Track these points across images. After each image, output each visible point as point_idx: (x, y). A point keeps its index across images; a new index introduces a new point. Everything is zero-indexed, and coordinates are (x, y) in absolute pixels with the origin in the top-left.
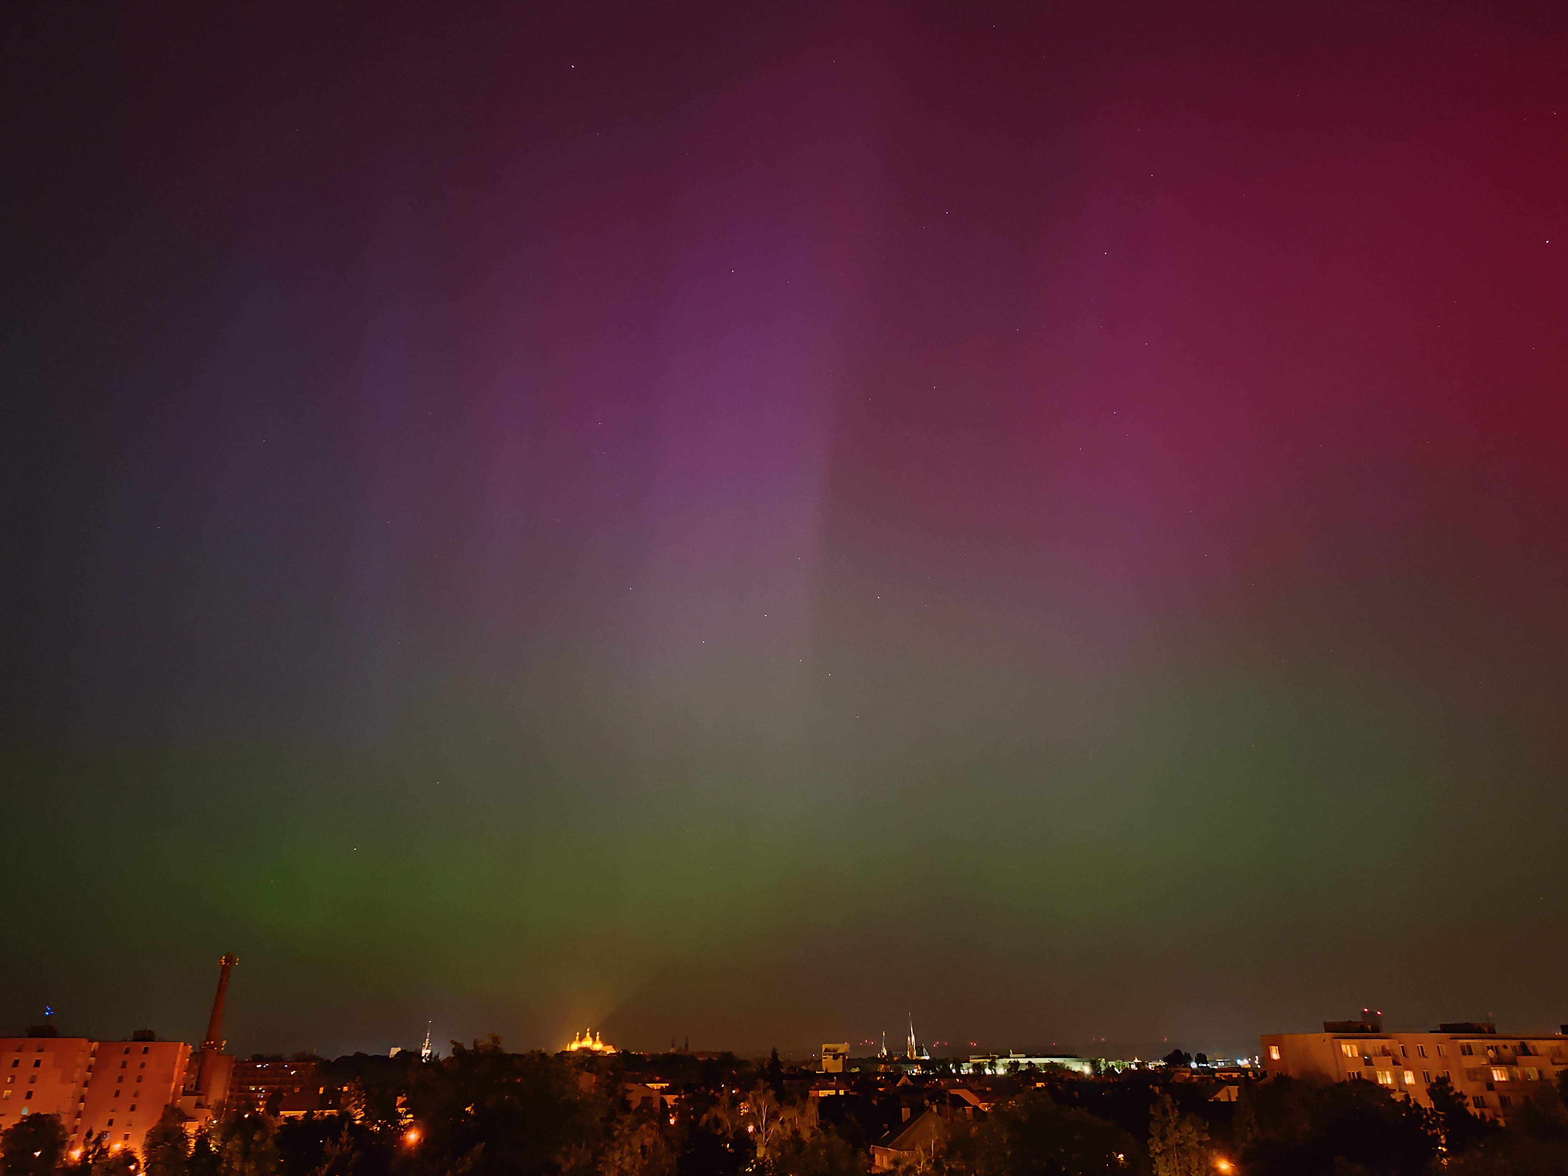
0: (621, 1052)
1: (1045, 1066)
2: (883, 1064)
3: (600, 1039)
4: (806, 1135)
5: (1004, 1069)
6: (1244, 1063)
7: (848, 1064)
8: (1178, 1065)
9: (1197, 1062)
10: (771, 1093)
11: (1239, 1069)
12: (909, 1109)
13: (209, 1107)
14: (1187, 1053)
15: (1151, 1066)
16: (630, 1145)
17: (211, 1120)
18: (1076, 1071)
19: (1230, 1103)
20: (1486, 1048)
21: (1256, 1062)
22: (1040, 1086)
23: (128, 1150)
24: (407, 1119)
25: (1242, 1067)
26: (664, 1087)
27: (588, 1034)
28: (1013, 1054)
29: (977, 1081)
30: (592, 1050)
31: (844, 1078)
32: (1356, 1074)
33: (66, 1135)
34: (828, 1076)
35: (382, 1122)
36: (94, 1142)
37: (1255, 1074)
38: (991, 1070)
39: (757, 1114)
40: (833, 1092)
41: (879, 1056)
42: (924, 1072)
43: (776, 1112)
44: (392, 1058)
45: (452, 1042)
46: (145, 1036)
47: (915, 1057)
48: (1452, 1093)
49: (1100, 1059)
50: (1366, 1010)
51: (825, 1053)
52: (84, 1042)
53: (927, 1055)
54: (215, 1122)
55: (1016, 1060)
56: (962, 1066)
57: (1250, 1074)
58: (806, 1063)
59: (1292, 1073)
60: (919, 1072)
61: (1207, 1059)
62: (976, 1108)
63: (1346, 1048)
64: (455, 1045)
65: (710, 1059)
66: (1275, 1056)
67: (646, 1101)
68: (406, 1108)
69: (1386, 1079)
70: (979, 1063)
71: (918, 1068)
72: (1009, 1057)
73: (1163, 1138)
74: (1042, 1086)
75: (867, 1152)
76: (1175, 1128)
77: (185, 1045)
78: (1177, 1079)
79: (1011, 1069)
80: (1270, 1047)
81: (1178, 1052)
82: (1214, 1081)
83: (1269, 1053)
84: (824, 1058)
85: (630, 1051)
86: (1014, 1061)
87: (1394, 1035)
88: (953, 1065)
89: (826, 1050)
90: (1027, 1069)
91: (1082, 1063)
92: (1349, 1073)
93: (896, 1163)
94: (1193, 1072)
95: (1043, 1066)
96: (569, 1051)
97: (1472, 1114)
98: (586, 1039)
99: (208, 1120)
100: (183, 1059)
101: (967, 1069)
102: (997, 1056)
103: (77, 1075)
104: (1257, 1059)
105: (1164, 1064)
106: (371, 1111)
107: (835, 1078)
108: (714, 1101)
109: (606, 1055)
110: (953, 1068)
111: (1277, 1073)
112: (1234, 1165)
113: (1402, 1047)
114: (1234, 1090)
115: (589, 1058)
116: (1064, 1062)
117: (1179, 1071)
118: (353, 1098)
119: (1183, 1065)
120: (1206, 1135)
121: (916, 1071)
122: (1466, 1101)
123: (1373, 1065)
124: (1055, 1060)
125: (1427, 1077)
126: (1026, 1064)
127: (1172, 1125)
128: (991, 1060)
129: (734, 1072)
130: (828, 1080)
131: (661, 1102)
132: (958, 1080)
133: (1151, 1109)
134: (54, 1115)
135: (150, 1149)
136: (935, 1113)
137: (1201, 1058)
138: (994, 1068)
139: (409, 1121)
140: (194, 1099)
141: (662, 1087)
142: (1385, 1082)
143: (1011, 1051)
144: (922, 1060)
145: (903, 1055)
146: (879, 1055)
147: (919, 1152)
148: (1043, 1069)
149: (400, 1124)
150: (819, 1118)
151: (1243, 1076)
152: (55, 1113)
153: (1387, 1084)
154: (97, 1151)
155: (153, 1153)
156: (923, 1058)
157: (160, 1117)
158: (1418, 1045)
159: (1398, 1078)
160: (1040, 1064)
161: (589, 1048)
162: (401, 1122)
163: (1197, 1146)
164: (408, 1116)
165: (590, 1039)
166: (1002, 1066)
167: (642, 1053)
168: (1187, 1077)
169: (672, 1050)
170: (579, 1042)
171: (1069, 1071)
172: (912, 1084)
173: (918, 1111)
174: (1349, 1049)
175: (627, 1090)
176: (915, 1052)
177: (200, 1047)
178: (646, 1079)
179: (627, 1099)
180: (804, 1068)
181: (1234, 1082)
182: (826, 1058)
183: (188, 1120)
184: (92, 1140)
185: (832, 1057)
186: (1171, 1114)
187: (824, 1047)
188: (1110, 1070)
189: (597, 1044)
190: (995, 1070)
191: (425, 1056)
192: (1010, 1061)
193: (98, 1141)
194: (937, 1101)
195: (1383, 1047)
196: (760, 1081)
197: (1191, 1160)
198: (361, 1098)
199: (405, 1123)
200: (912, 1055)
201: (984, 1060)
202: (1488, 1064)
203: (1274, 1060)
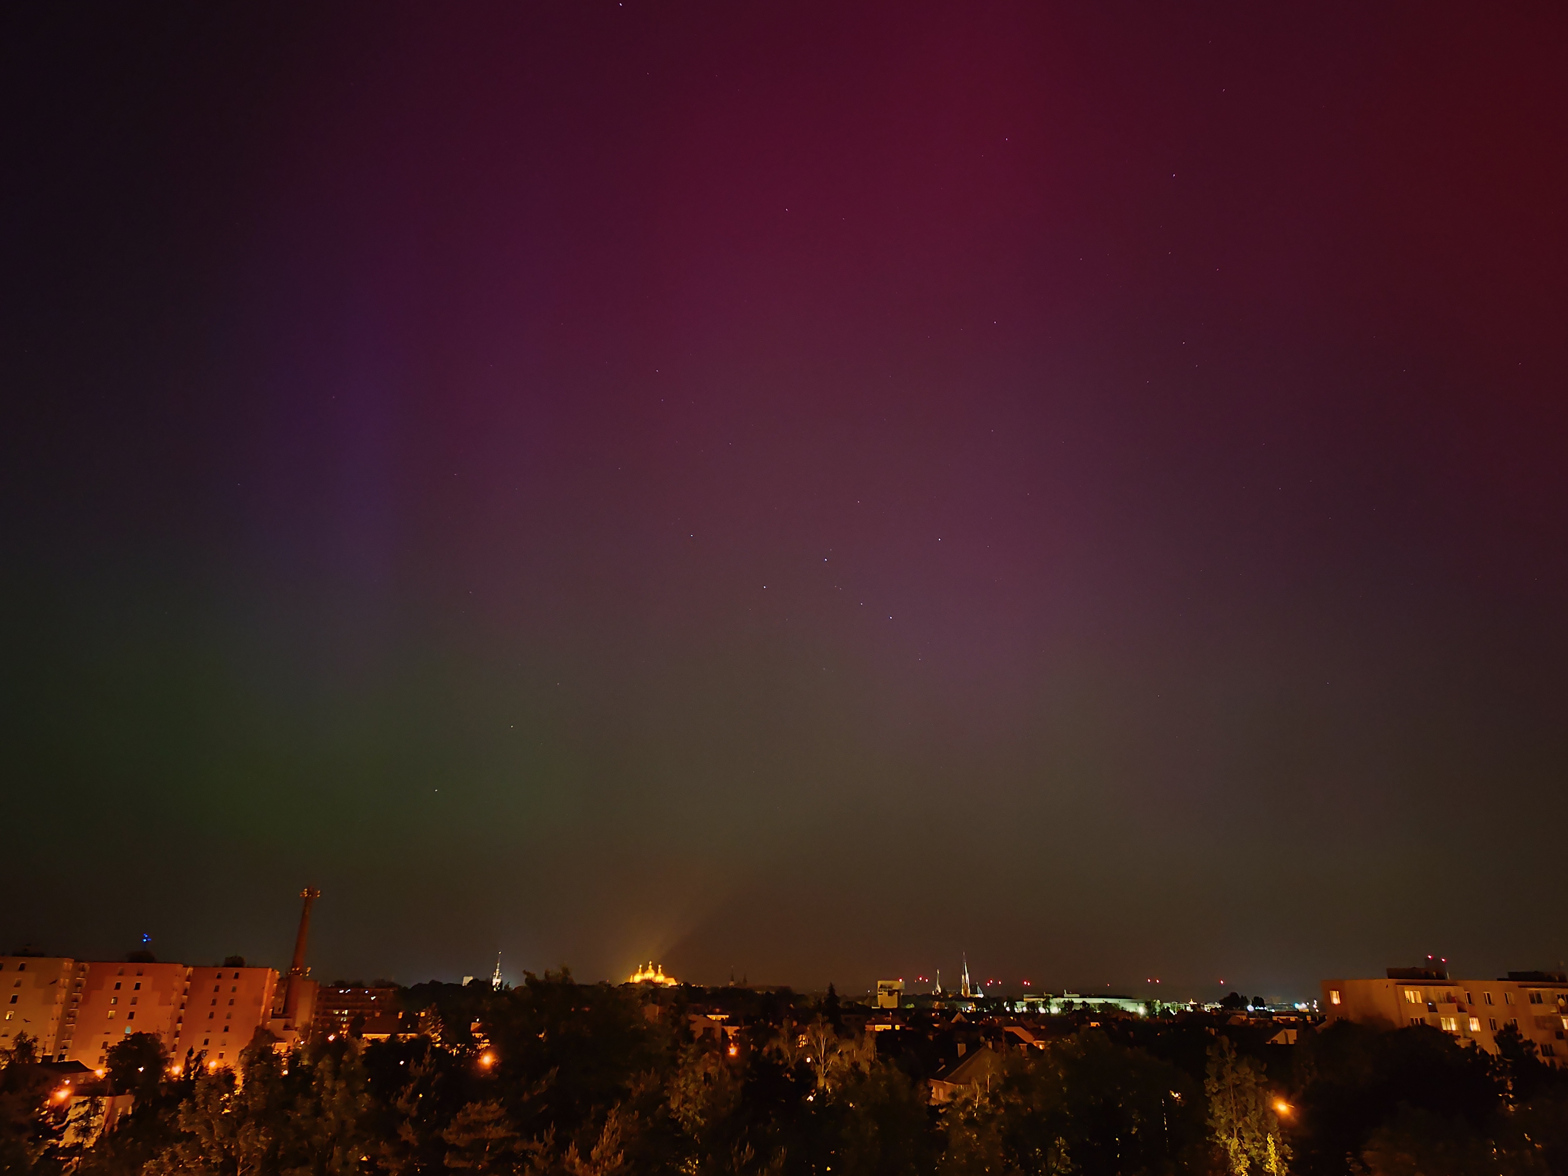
0: (682, 985)
1: (1099, 1006)
2: (937, 1001)
3: (662, 972)
4: (865, 1067)
5: (1058, 1008)
6: (1301, 1007)
7: (903, 1000)
8: (1234, 1008)
9: (1254, 1005)
10: (829, 1026)
11: (1298, 1013)
12: (965, 1045)
13: (296, 1029)
14: (1244, 996)
15: (1207, 1008)
16: (694, 1072)
17: (299, 1042)
18: (1131, 1011)
19: (1288, 1045)
20: (1557, 997)
21: (1315, 1006)
22: (1095, 1026)
23: (228, 1068)
24: (484, 1043)
25: (1300, 1011)
26: (725, 1019)
27: (650, 967)
28: (1067, 993)
29: (1031, 1020)
30: (655, 982)
31: (899, 1013)
32: (1419, 1019)
33: (166, 1053)
34: (884, 1011)
35: (461, 1046)
36: (195, 1059)
37: (1313, 1018)
38: (1045, 1009)
39: (816, 1047)
40: (889, 1027)
41: (933, 994)
42: (978, 1010)
43: (835, 1044)
44: (465, 986)
45: (525, 972)
46: (236, 963)
47: (969, 994)
48: (1521, 1041)
49: (1155, 1001)
50: (1430, 957)
51: (880, 989)
52: (179, 967)
53: (980, 993)
54: (302, 1043)
55: (1070, 999)
56: (1016, 1004)
57: (1309, 1018)
58: (863, 999)
59: (1353, 1017)
60: (972, 1009)
61: (1265, 1002)
62: (1030, 1046)
63: (1410, 994)
64: (527, 975)
65: (768, 993)
66: (1336, 1001)
67: (709, 1030)
68: (483, 1034)
69: (1451, 1025)
70: (1033, 1002)
71: (972, 1006)
72: (1063, 997)
73: (1220, 1078)
74: (1097, 1025)
75: (926, 1085)
76: (1233, 1069)
77: (273, 971)
78: (1233, 1021)
79: (1065, 1008)
80: (1330, 992)
81: (1234, 995)
82: (1271, 1023)
83: (1329, 998)
84: (879, 994)
85: (690, 984)
86: (1068, 1001)
87: (1459, 982)
88: (1007, 1004)
89: (881, 986)
90: (1081, 1009)
91: (1137, 1004)
92: (1412, 1019)
93: (953, 1095)
94: (1250, 1014)
95: (1097, 1006)
96: (633, 983)
97: (1542, 1061)
98: (648, 971)
99: (296, 1041)
100: (271, 984)
101: (1021, 1007)
102: (1051, 995)
103: (174, 998)
104: (1316, 1004)
105: (1220, 1006)
106: (447, 1035)
107: (891, 1013)
108: (775, 1034)
109: (668, 987)
110: (1007, 1006)
111: (1338, 1018)
112: (1293, 1107)
113: (1468, 994)
114: (1292, 1036)
115: (652, 990)
116: (1118, 1002)
117: (1235, 1014)
118: (431, 1023)
119: (1239, 1008)
120: (1264, 1076)
121: (971, 1008)
122: (1535, 1049)
123: (1437, 1011)
124: (1110, 1001)
125: (1493, 1025)
126: (1081, 1004)
127: (1229, 1066)
128: (1045, 999)
129: (792, 1005)
130: (884, 1016)
131: (722, 1032)
132: (1012, 1018)
133: (1208, 1049)
134: (154, 1034)
135: (248, 1067)
136: (990, 1049)
137: (1258, 1002)
138: (1048, 1007)
139: (486, 1045)
140: (282, 1022)
141: (722, 1019)
142: (1449, 1029)
143: (1065, 991)
144: (976, 998)
145: (957, 993)
146: (933, 992)
147: (975, 1085)
148: (1097, 1009)
149: (477, 1048)
150: (877, 1051)
151: (1302, 1020)
152: (155, 1032)
153: (1452, 1030)
154: (198, 1068)
155: (251, 1071)
156: (977, 996)
157: (251, 1038)
158: (1484, 992)
159: (1464, 1025)
160: (1094, 1004)
161: (651, 980)
162: (479, 1046)
163: (1254, 1087)
164: (485, 1041)
165: (653, 971)
166: (1056, 1005)
167: (702, 986)
168: (1244, 1019)
169: (732, 984)
170: (642, 974)
171: (1123, 1011)
172: (967, 1021)
173: (974, 1047)
174: (1412, 995)
175: (690, 1021)
176: (969, 990)
177: (287, 974)
178: (706, 1011)
179: (690, 1029)
180: (860, 1003)
181: (1292, 1026)
182: (882, 994)
183: (278, 1041)
184: (193, 1058)
185: (887, 993)
186: (1228, 1055)
187: (879, 983)
188: (1165, 1012)
189: (660, 975)
190: (1049, 1010)
191: (496, 985)
192: (1065, 1001)
193: (199, 1059)
194: (993, 1037)
195: (1448, 994)
196: (819, 1015)
197: (1247, 1100)
198: (438, 1022)
199: (482, 1047)
200: (966, 992)
201: (1037, 999)
202: (1558, 1013)
203: (1334, 1004)
